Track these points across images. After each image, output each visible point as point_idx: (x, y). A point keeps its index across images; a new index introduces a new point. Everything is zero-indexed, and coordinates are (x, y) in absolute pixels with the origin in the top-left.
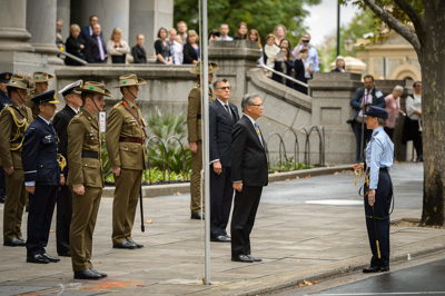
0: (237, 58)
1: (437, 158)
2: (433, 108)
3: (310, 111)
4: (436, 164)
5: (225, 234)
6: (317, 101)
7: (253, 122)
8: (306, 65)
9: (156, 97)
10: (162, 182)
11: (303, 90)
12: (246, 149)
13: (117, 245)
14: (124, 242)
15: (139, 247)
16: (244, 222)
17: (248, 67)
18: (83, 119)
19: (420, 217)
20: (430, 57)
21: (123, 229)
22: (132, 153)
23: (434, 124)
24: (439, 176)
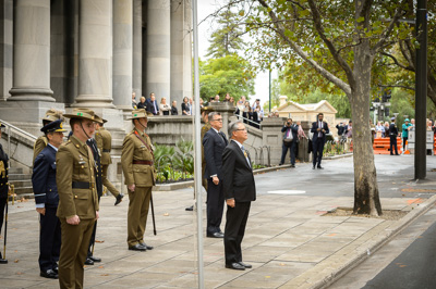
0: (223, 111)
1: (365, 167)
2: (361, 133)
3: (261, 137)
4: (364, 171)
5: (219, 231)
6: (265, 132)
7: (240, 145)
8: (259, 115)
9: (183, 132)
10: (182, 180)
11: (258, 127)
12: (235, 170)
13: (132, 248)
14: (137, 245)
15: (149, 248)
16: (235, 234)
17: (229, 116)
18: (70, 147)
19: (352, 206)
20: (358, 98)
21: (136, 234)
22: (143, 173)
23: (362, 144)
24: (366, 180)
